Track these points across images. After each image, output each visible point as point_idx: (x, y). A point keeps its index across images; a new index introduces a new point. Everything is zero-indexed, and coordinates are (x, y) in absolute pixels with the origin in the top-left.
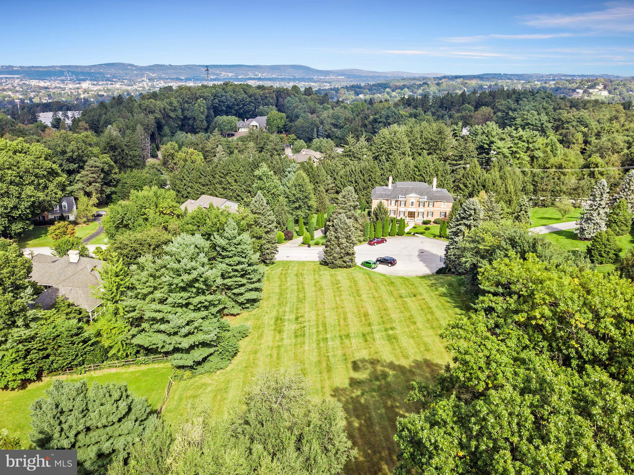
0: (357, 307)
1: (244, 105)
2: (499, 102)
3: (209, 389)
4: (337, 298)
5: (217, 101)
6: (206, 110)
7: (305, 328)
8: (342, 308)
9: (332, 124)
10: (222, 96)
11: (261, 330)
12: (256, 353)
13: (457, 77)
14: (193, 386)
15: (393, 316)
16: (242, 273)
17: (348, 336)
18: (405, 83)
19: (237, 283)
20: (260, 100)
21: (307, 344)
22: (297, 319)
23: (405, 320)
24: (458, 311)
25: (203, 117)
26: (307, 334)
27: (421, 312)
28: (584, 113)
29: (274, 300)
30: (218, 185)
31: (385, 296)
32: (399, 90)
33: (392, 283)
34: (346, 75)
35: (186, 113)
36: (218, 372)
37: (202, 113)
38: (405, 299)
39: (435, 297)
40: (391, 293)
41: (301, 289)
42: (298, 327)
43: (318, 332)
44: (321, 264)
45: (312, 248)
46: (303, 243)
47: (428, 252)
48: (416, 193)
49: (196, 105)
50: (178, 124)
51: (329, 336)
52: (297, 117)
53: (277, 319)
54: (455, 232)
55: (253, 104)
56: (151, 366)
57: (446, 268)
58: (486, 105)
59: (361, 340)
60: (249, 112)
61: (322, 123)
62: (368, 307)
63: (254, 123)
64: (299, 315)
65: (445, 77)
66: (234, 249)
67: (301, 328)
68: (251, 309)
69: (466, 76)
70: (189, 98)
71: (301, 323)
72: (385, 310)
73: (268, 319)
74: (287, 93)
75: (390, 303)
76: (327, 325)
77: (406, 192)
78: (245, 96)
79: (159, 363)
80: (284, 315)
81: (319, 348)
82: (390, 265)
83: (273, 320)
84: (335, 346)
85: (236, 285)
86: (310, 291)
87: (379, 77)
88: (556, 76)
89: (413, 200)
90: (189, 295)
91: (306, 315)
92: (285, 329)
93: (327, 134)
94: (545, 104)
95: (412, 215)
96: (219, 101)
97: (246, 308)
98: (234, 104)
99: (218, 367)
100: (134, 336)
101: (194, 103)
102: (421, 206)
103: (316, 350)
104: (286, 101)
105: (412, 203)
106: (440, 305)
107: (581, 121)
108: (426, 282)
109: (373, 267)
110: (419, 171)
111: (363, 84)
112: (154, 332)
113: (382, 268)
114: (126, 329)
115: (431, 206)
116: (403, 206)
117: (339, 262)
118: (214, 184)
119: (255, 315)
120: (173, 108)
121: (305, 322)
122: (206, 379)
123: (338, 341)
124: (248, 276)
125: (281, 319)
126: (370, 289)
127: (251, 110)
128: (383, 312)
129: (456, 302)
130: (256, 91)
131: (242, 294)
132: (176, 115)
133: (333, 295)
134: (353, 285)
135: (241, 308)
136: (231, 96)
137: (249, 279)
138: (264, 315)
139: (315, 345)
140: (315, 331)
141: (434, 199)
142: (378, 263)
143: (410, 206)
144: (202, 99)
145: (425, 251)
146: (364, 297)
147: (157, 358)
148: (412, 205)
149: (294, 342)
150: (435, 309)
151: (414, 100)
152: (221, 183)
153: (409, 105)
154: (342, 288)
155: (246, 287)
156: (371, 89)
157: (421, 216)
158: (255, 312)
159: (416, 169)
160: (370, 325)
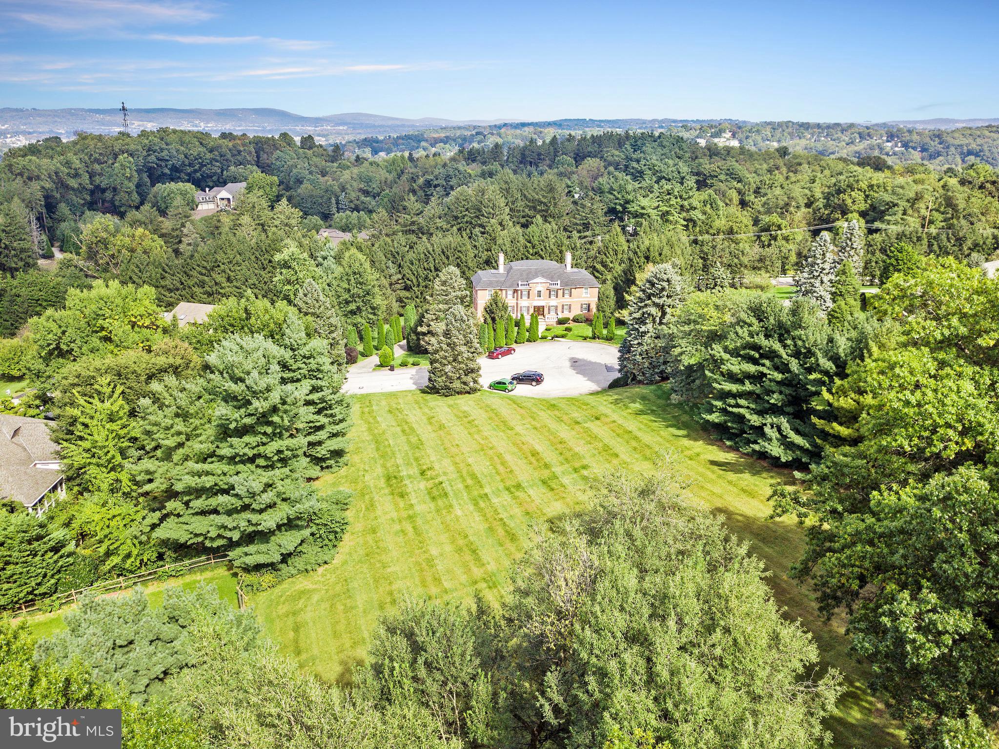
0: (515, 444)
1: (202, 165)
2: (608, 152)
3: (316, 598)
4: (476, 436)
5: (153, 158)
6: (135, 174)
7: (444, 485)
8: (491, 448)
9: (361, 190)
10: (162, 150)
11: (367, 497)
12: (374, 531)
13: (524, 125)
14: (284, 598)
15: (577, 449)
16: (321, 406)
17: (518, 486)
18: (448, 134)
19: (311, 425)
20: (229, 156)
21: (457, 507)
22: (423, 473)
23: (599, 453)
24: (673, 430)
25: (132, 186)
26: (451, 494)
27: (619, 440)
28: (732, 163)
29: (370, 451)
30: (197, 290)
31: (553, 425)
32: (442, 144)
33: (554, 406)
34: (350, 123)
35: (97, 179)
36: (320, 570)
37: (129, 179)
38: (586, 425)
39: (629, 417)
40: (560, 420)
41: (408, 430)
42: (430, 484)
43: (467, 487)
44: (423, 392)
45: (396, 371)
46: (381, 366)
47: (584, 360)
48: (543, 276)
49: (116, 165)
50: (84, 199)
51: (487, 490)
52: (299, 182)
53: (389, 479)
54: (639, 319)
55: (218, 164)
56: (188, 579)
57: (625, 377)
58: (590, 155)
59: (543, 489)
60: (211, 177)
61: (343, 189)
62: (531, 441)
63: (224, 193)
64: (425, 467)
65: (505, 125)
66: (303, 366)
67: (436, 485)
68: (335, 469)
69: (537, 123)
70: (101, 154)
71: (432, 479)
72: (561, 443)
73: (374, 478)
74: (274, 145)
75: (564, 432)
76: (479, 476)
77: (528, 276)
78: (202, 149)
79: (202, 571)
80: (399, 471)
81: (480, 510)
82: (534, 383)
83: (383, 481)
84: (505, 503)
85: (310, 428)
86: (426, 433)
87: (403, 126)
88: (663, 121)
89: (540, 288)
90: (258, 438)
91: (437, 466)
92: (410, 489)
93: (353, 206)
94: (677, 150)
95: (539, 311)
96: (158, 159)
97: (327, 467)
98: (183, 164)
99: (320, 561)
100: (154, 527)
101: (110, 162)
102: (553, 297)
103: (476, 514)
104: (275, 156)
105: (539, 292)
106: (642, 426)
107: (732, 174)
108: (605, 398)
109: (510, 388)
110: (533, 247)
111: (381, 138)
112: (193, 514)
113: (522, 390)
114: (139, 517)
115: (567, 296)
116: (525, 298)
117: (457, 385)
118: (190, 287)
119: (346, 477)
120: (73, 172)
121: (437, 476)
122: (302, 583)
123: (506, 496)
124: (329, 412)
125: (395, 477)
126: (523, 417)
127: (215, 174)
128: (559, 446)
129: (665, 420)
130: (220, 142)
131: (320, 443)
132: (80, 184)
133: (466, 432)
134: (493, 415)
135: (318, 468)
136: (177, 151)
137: (332, 416)
138: (364, 476)
139: (472, 508)
140: (461, 486)
141: (570, 285)
142: (515, 382)
143: (537, 298)
144: (126, 155)
145: (580, 360)
146: (519, 429)
147: (195, 563)
148: (539, 296)
149: (433, 508)
150: (639, 434)
151: (479, 153)
152: (202, 284)
153: (474, 161)
154: (476, 422)
155: (326, 430)
156: (396, 142)
157: (553, 313)
158: (343, 471)
159: (529, 245)
160: (547, 466)
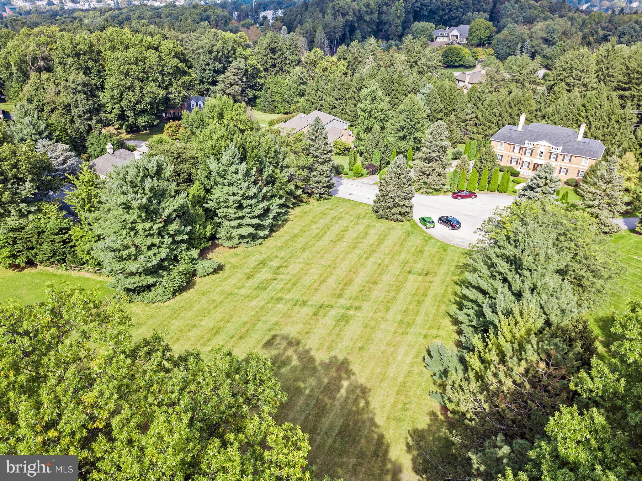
0: (350, 271)
1: (451, 10)
4: (342, 255)
6: (404, 14)
8: (334, 268)
9: (543, 39)
15: (375, 293)
17: (304, 303)
22: (279, 268)
23: (381, 302)
25: (399, 22)
27: (409, 298)
31: (394, 267)
37: (399, 18)
38: (410, 276)
40: (404, 264)
41: (320, 234)
43: (282, 288)
48: (549, 141)
50: (372, 28)
51: (287, 296)
53: (261, 263)
55: (461, 10)
59: (310, 312)
60: (455, 19)
61: (531, 37)
62: (361, 274)
63: (455, 32)
64: (285, 264)
67: (272, 279)
68: (250, 245)
71: (277, 274)
72: (374, 283)
75: (389, 276)
76: (299, 284)
77: (536, 138)
80: (272, 261)
82: (451, 228)
83: (257, 263)
84: (280, 310)
89: (542, 149)
93: (533, 51)
97: (244, 242)
102: (553, 159)
105: (541, 153)
109: (428, 226)
115: (566, 161)
120: (369, 10)
121: (282, 273)
123: (288, 306)
125: (264, 264)
126: (389, 253)
127: (457, 17)
128: (369, 285)
131: (238, 228)
132: (372, 19)
134: (376, 243)
137: (248, 213)
138: (255, 255)
140: (280, 286)
141: (572, 152)
142: (439, 222)
143: (538, 157)
146: (371, 261)
148: (541, 156)
150: (428, 299)
154: (360, 245)
155: (242, 221)
160: (340, 296)
